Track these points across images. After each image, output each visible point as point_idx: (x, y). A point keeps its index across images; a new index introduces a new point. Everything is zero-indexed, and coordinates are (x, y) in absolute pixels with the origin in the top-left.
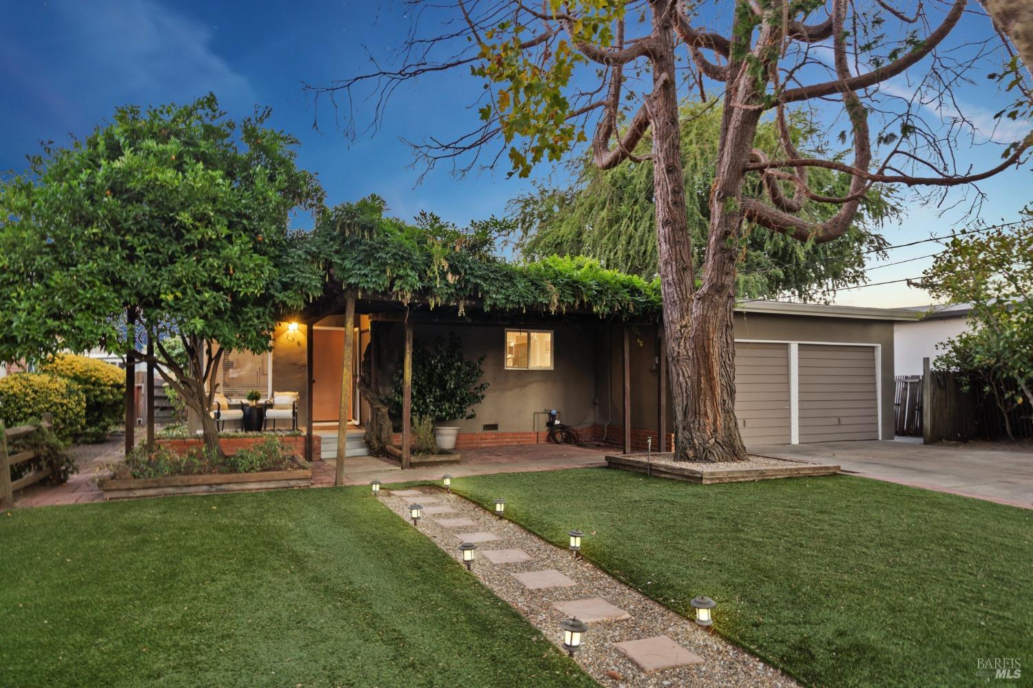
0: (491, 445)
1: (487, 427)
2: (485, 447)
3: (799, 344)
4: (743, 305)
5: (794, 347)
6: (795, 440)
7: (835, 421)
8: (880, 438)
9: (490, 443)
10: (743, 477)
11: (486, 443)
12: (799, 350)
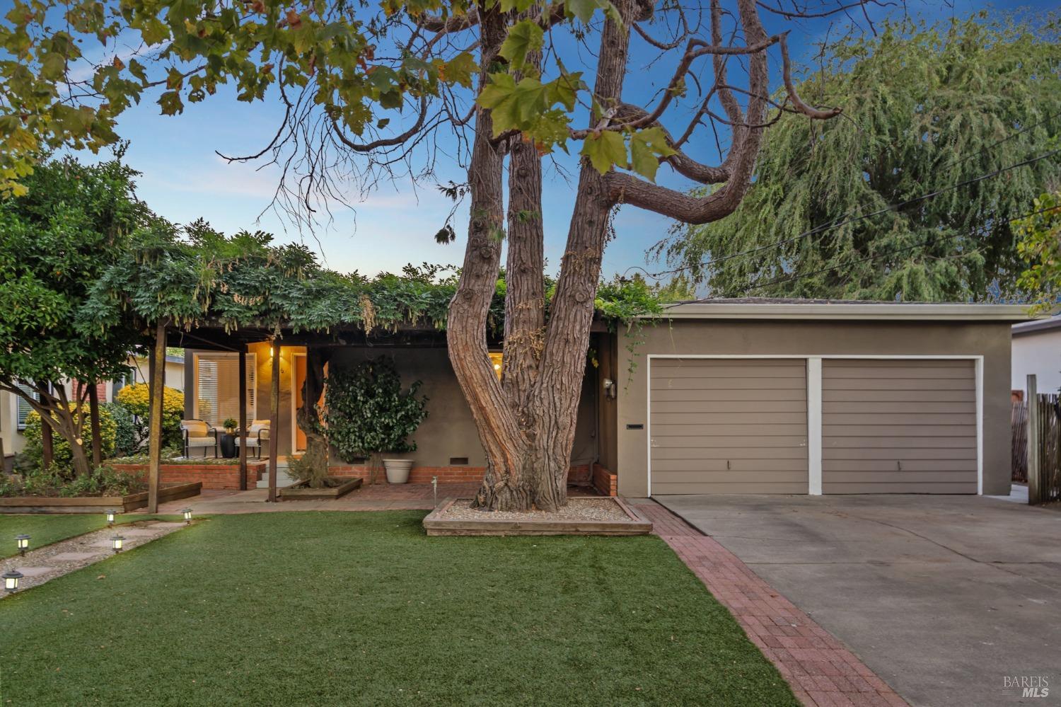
0: (457, 481)
1: (454, 461)
2: (450, 483)
3: (823, 359)
4: (669, 311)
5: (815, 363)
6: (815, 489)
7: (893, 466)
8: (980, 492)
9: (456, 478)
10: (488, 531)
11: (451, 478)
12: (823, 367)
